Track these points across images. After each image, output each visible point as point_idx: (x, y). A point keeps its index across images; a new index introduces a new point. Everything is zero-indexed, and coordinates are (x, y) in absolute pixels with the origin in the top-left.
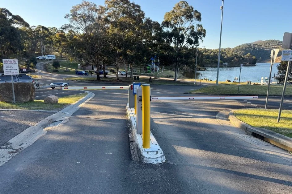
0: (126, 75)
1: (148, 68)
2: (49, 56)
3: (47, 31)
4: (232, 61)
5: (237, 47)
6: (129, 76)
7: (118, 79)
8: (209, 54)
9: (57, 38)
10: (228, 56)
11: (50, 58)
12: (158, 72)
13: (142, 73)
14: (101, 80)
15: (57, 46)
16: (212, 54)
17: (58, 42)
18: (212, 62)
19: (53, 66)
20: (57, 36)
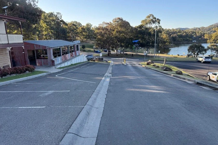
0: (120, 52)
1: (134, 47)
2: (77, 41)
3: (75, 27)
4: (200, 39)
5: (210, 26)
6: (122, 53)
7: (117, 55)
8: (182, 34)
9: (80, 30)
10: (197, 35)
11: (78, 42)
12: (139, 50)
13: (130, 51)
14: (110, 56)
15: (80, 35)
16: (184, 34)
17: (81, 32)
18: (184, 40)
19: (82, 48)
20: (80, 29)
